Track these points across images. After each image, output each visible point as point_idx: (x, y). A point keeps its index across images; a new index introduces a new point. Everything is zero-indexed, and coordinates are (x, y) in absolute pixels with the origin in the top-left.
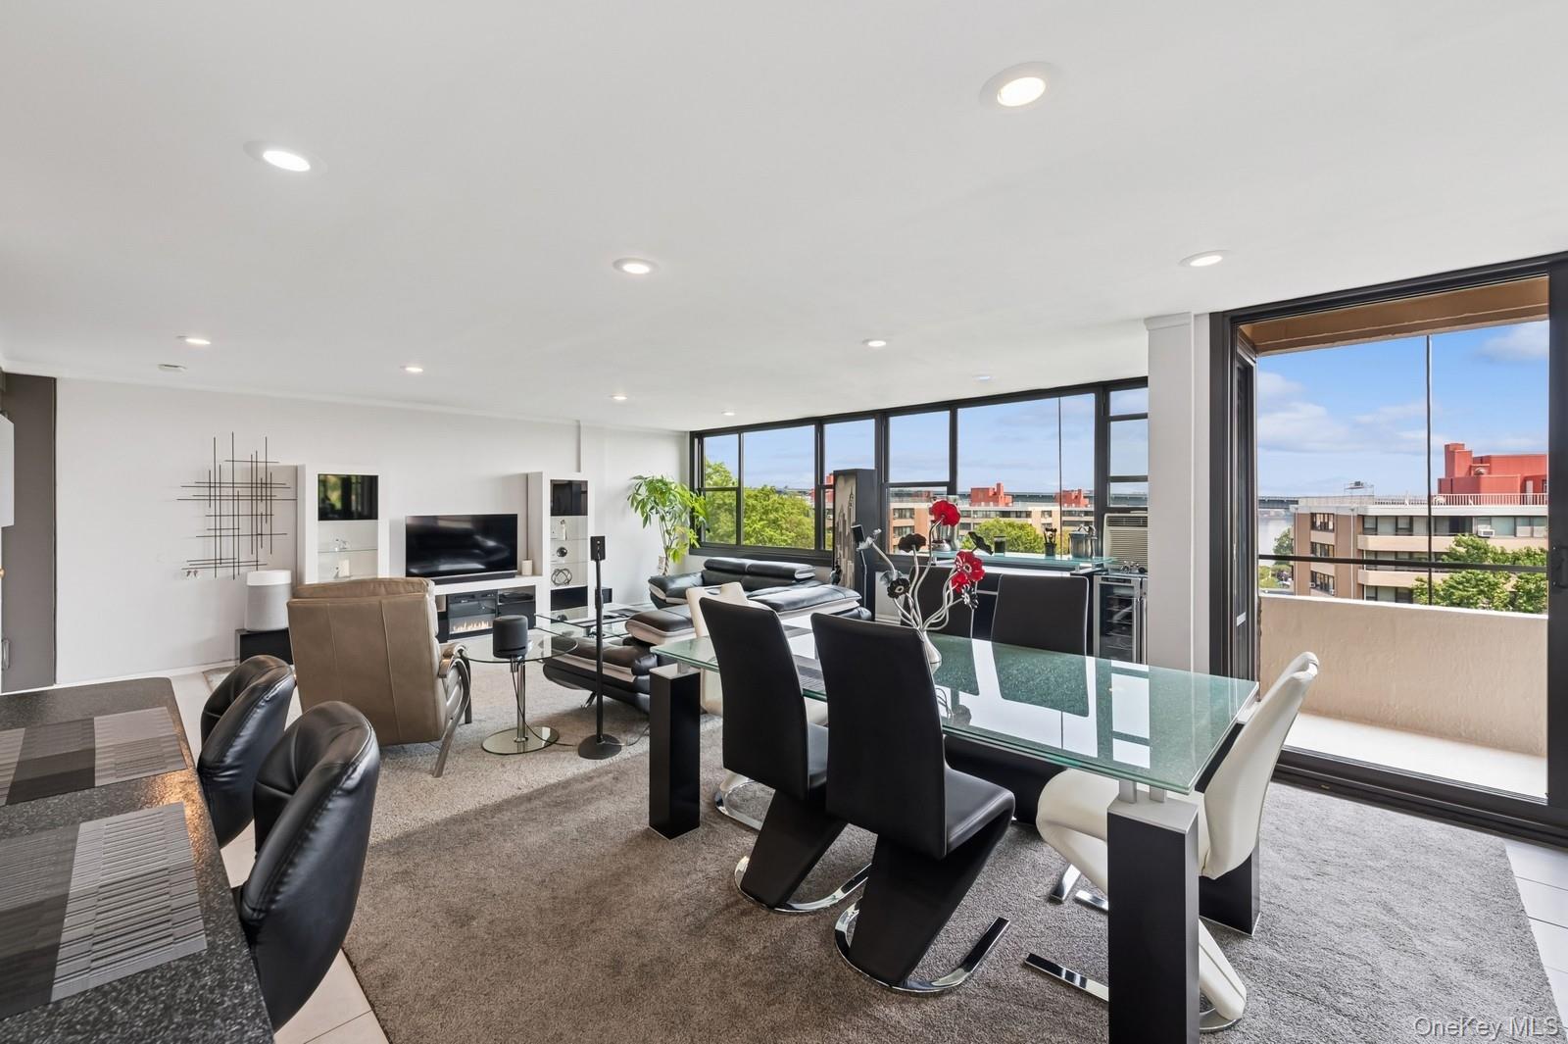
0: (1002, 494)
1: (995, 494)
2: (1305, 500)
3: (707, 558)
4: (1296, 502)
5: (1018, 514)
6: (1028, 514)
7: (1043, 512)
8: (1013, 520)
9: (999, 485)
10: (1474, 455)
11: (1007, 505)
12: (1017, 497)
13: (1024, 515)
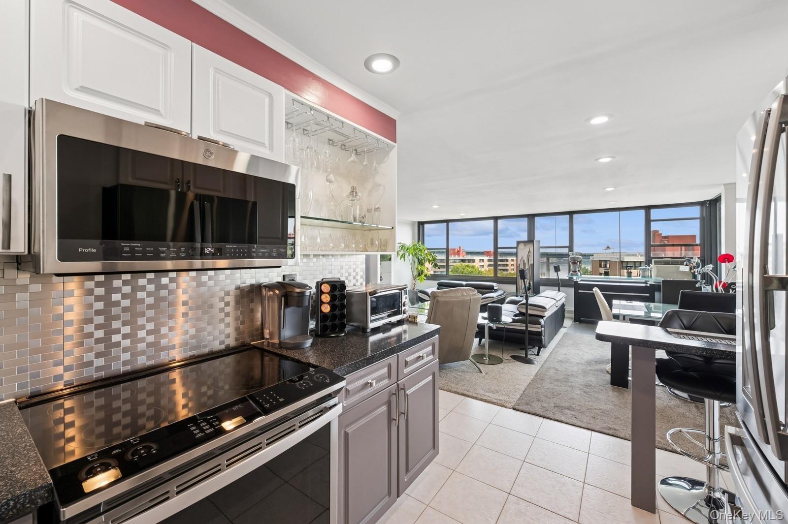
0: (461, 251)
1: (458, 251)
2: (596, 254)
3: (437, 282)
4: (593, 255)
5: (469, 261)
6: (474, 261)
7: (480, 260)
8: (467, 263)
9: (460, 247)
10: (662, 235)
11: (463, 256)
12: (468, 253)
13: (471, 261)
